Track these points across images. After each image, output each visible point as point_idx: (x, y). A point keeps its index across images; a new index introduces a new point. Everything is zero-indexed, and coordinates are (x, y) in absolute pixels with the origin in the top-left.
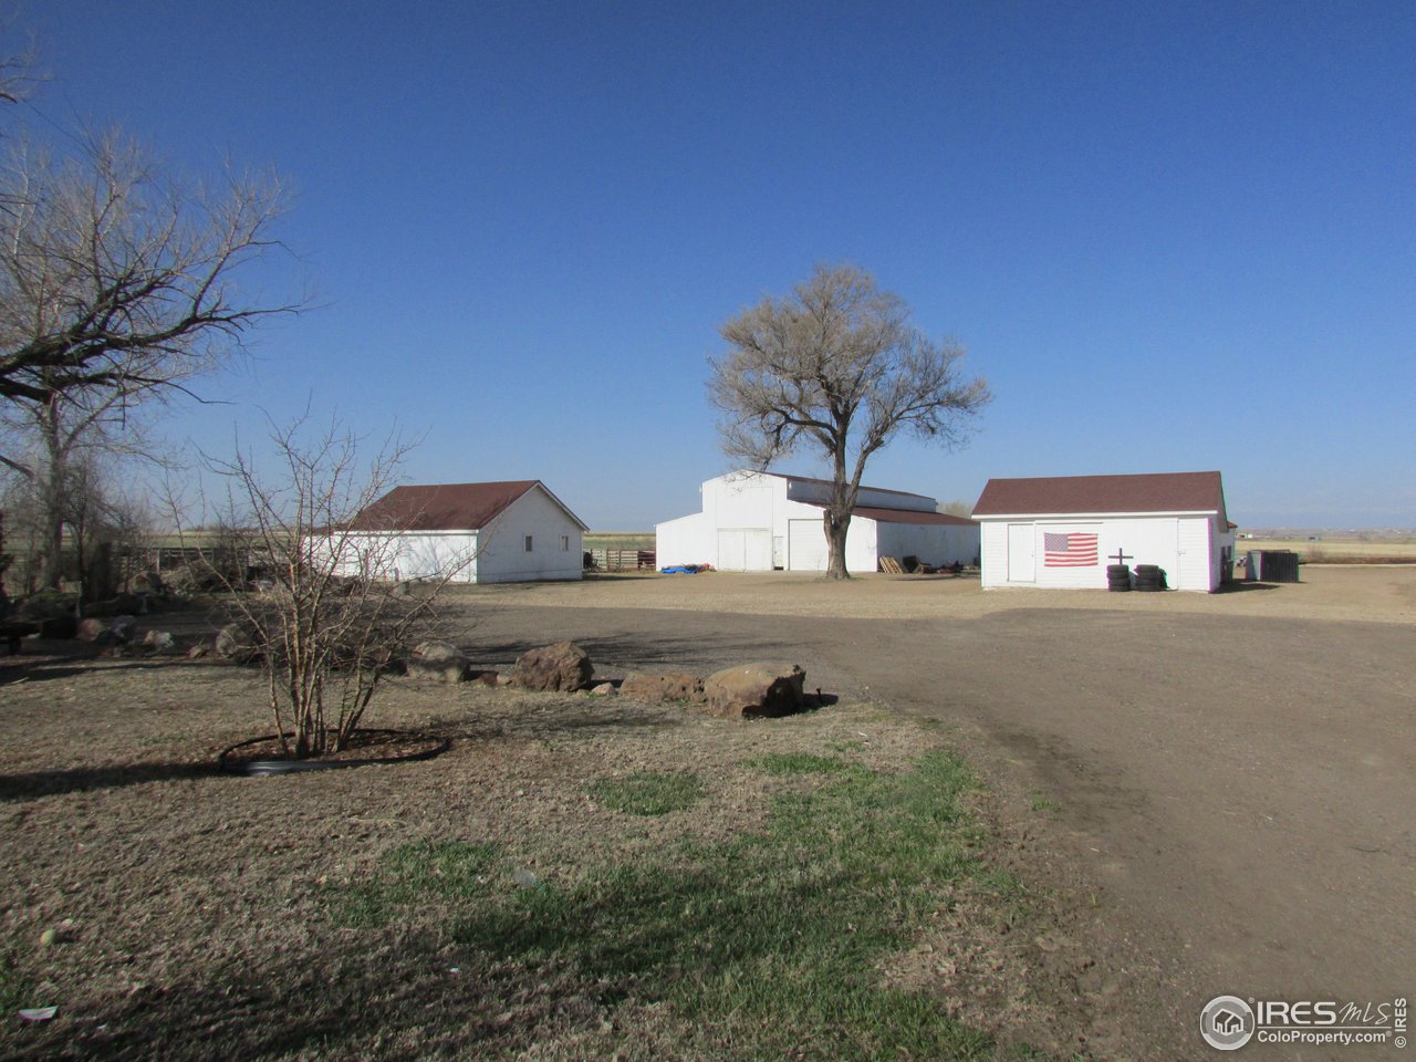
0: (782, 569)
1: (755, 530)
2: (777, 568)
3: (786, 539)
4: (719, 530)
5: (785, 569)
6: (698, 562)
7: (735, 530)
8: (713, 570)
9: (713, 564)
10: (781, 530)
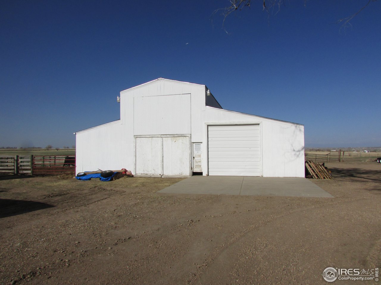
0: (201, 174)
1: (174, 136)
2: (194, 174)
3: (204, 146)
4: (136, 137)
5: (205, 174)
6: (115, 167)
7: (152, 137)
8: (131, 176)
9: (131, 169)
10: (200, 136)
